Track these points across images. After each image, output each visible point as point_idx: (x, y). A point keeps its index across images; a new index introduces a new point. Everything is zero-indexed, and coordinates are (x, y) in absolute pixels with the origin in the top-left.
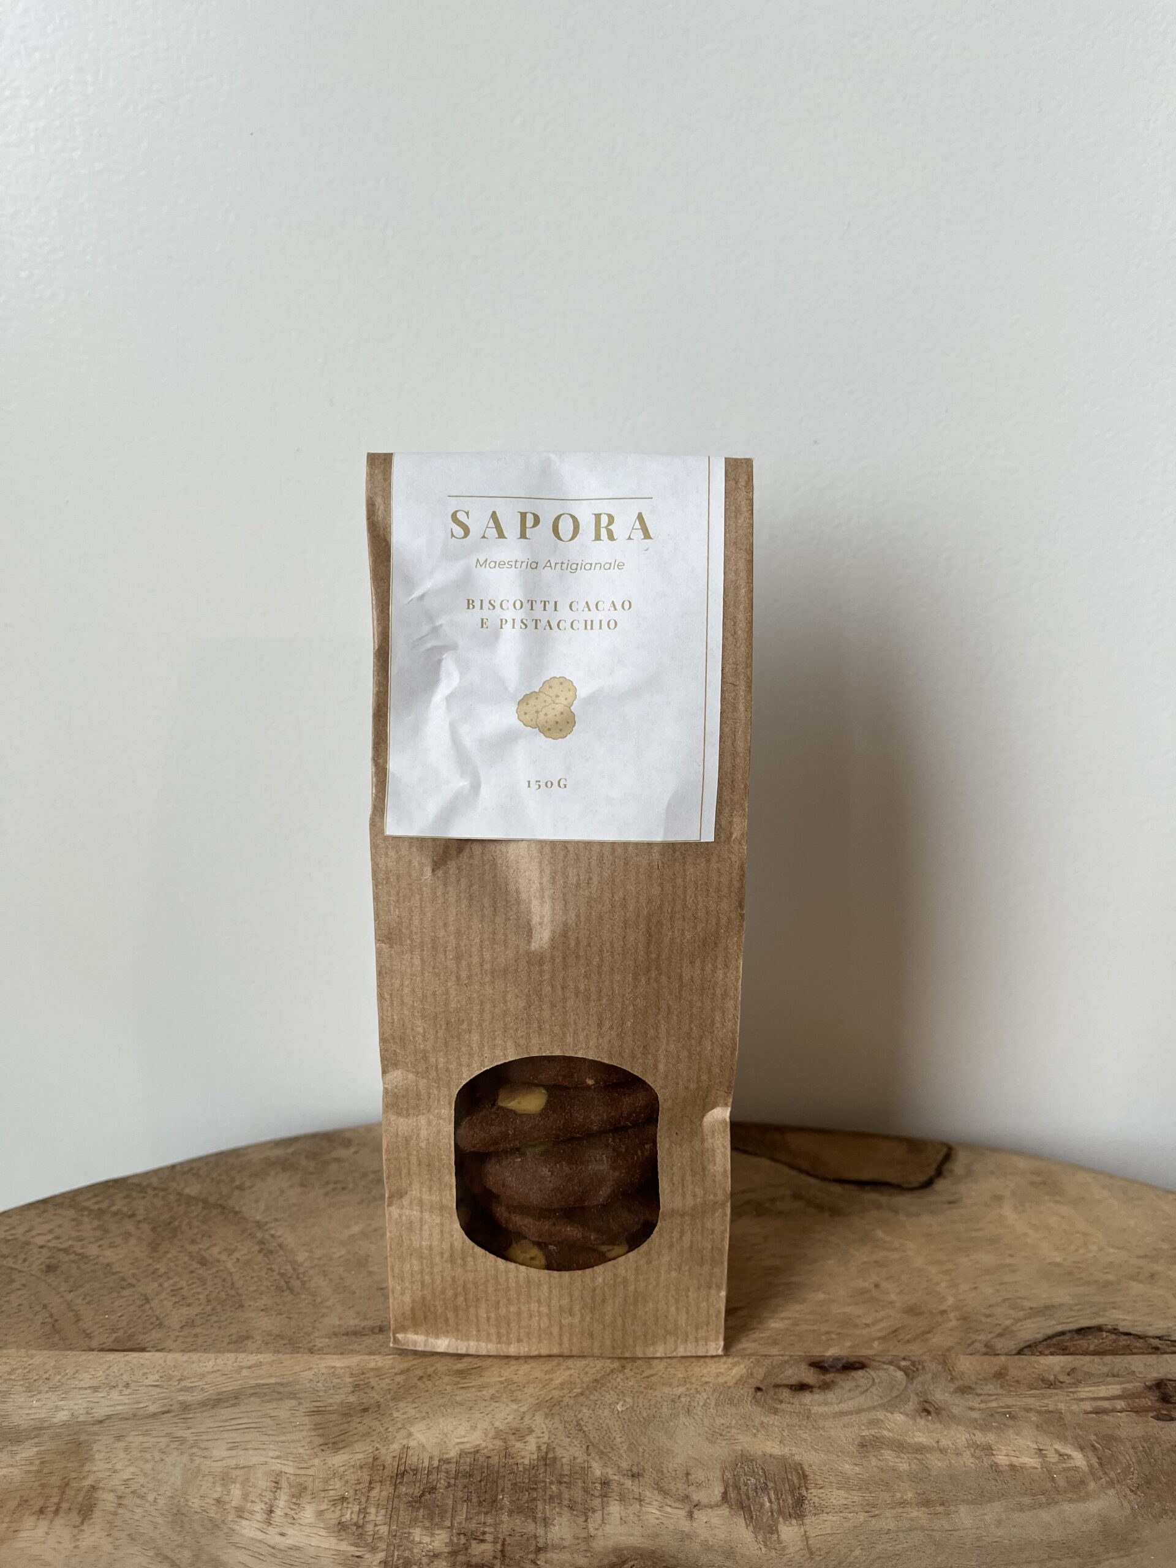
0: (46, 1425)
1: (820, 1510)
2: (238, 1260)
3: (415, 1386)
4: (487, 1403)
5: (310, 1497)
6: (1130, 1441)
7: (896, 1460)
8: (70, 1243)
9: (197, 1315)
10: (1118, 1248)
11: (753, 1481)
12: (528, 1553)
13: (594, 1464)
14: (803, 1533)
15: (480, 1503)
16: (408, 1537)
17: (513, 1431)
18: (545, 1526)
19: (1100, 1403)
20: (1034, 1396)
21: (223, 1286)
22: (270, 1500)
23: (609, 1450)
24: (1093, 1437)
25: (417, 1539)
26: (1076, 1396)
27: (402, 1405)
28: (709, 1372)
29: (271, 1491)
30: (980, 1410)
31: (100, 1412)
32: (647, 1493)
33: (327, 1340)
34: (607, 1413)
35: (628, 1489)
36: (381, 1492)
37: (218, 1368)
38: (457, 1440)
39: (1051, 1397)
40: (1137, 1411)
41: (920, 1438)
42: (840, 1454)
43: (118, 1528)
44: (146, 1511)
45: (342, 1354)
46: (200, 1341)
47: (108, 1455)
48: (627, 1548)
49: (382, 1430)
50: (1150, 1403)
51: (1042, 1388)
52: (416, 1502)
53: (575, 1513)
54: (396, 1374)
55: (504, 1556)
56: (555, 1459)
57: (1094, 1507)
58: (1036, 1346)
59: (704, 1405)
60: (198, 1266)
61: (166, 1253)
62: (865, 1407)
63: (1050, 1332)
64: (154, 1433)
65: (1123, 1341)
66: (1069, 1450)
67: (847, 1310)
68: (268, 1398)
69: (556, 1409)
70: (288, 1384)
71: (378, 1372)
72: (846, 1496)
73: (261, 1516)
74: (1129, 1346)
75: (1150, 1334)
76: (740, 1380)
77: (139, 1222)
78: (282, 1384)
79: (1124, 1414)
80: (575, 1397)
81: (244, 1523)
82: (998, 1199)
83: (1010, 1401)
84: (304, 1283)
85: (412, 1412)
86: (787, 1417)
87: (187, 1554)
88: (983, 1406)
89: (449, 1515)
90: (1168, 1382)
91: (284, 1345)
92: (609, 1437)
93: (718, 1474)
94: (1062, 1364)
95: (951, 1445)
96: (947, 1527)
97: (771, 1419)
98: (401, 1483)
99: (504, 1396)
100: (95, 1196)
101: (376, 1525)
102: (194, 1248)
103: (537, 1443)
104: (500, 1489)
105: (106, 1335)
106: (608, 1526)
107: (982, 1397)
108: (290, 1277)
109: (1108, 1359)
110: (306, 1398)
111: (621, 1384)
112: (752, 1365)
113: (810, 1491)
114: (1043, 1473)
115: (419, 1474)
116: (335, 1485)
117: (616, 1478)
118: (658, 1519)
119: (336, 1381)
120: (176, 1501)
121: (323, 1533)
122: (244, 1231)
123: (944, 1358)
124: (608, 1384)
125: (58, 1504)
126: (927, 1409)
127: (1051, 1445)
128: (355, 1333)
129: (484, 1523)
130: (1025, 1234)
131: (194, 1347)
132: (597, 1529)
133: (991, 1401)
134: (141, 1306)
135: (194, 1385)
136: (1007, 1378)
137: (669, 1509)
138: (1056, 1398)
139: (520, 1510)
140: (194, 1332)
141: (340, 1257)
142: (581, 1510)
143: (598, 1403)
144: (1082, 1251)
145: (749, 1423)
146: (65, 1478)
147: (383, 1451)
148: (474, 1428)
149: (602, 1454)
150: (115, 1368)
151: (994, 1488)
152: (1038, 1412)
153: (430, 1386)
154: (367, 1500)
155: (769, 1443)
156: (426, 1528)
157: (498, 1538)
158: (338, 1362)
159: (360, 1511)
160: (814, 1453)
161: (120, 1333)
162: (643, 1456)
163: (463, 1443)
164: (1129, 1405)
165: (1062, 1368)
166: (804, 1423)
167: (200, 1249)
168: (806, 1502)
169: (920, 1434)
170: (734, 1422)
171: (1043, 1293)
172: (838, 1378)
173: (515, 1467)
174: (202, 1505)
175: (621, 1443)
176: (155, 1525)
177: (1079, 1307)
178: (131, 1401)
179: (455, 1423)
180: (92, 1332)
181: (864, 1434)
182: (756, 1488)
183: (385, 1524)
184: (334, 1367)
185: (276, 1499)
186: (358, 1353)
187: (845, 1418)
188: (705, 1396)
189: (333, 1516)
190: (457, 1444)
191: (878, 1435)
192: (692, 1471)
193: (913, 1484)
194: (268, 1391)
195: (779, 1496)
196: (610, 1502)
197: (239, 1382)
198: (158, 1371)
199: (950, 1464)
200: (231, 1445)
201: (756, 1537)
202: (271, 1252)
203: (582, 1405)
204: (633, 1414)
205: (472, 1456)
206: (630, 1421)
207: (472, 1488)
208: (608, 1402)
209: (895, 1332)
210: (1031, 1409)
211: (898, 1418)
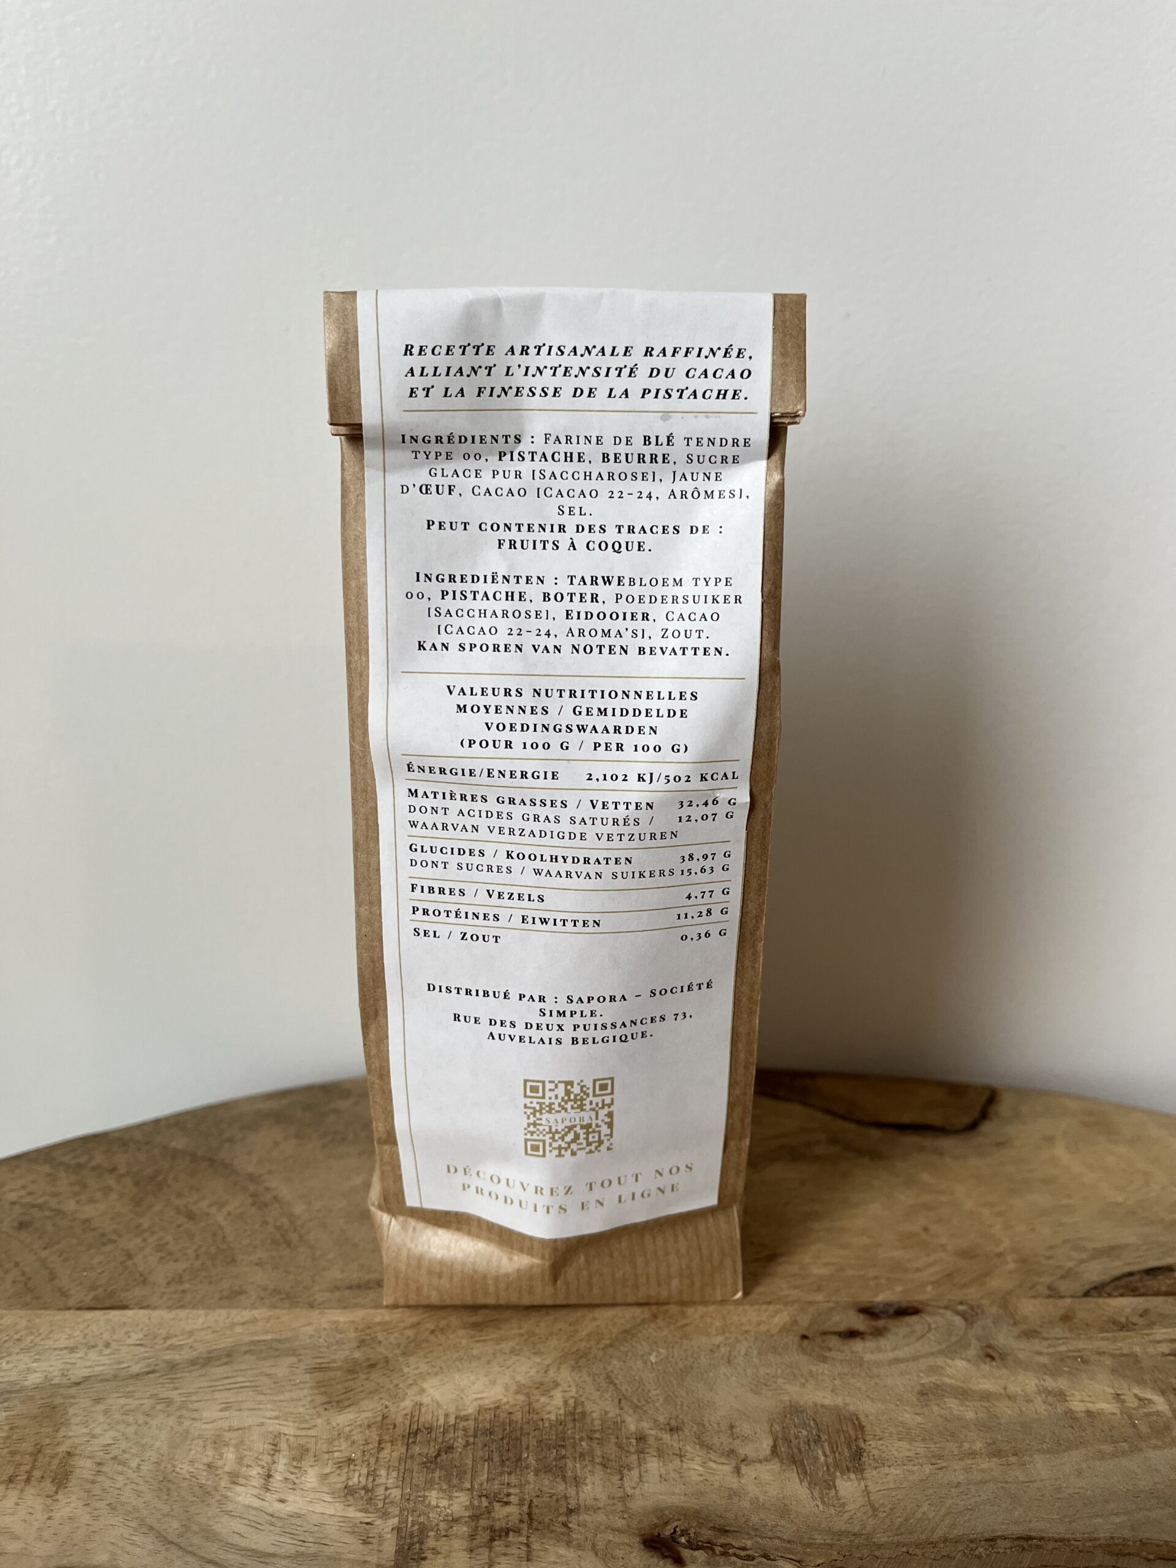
0: (18, 1387)
1: (881, 1462)
2: (229, 1214)
3: (426, 1341)
4: (506, 1356)
5: (313, 1459)
7: (961, 1409)
8: (45, 1198)
9: (184, 1271)
11: (804, 1433)
12: (559, 1515)
13: (629, 1419)
14: (864, 1488)
15: (503, 1463)
16: (424, 1501)
17: (537, 1385)
18: (576, 1486)
20: (1107, 1339)
21: (214, 1241)
22: (267, 1463)
23: (643, 1403)
24: (1173, 1381)
25: (434, 1503)
26: (1151, 1338)
27: (412, 1360)
28: (749, 1321)
29: (269, 1454)
30: (1048, 1354)
31: (78, 1373)
32: (688, 1448)
33: (327, 1294)
34: (640, 1364)
35: (667, 1444)
36: (392, 1453)
37: (209, 1325)
38: (475, 1396)
39: (1125, 1339)
41: (987, 1385)
42: (898, 1403)
43: (98, 1498)
44: (128, 1479)
45: (345, 1308)
46: (188, 1297)
47: (86, 1419)
48: (668, 1508)
49: (391, 1386)
51: (1113, 1331)
52: (431, 1463)
53: (608, 1470)
54: (405, 1328)
55: (531, 1519)
56: (584, 1414)
58: (1104, 1288)
59: (746, 1354)
60: (186, 1220)
61: (150, 1207)
62: (923, 1352)
63: (1117, 1273)
64: (137, 1395)
66: (1148, 1394)
67: (897, 1254)
68: (263, 1355)
69: (582, 1362)
70: (286, 1340)
71: (386, 1327)
73: (255, 1482)
76: (783, 1328)
77: (122, 1176)
78: (280, 1341)
80: (604, 1348)
81: (238, 1489)
82: (1050, 1140)
83: (1080, 1345)
84: (301, 1237)
85: (424, 1368)
86: (838, 1365)
87: (175, 1524)
88: (1051, 1350)
89: (469, 1476)
91: (282, 1299)
92: (643, 1390)
93: (766, 1427)
94: (1133, 1306)
95: (1020, 1392)
96: (1022, 1478)
97: (821, 1368)
98: (414, 1442)
99: (525, 1348)
100: (73, 1151)
101: (387, 1489)
102: (181, 1202)
103: (564, 1397)
104: (524, 1446)
105: (84, 1293)
106: (646, 1485)
107: (1049, 1342)
108: (287, 1230)
110: (307, 1355)
111: (654, 1334)
112: (795, 1312)
113: (868, 1443)
114: (1123, 1419)
115: (433, 1433)
116: (340, 1446)
117: (653, 1432)
118: (701, 1475)
119: (339, 1336)
120: (162, 1467)
121: (328, 1498)
122: (235, 1184)
123: (1004, 1302)
124: (639, 1335)
125: (29, 1473)
126: (990, 1354)
127: (1129, 1389)
128: (359, 1287)
129: (508, 1484)
130: (1082, 1175)
131: (181, 1304)
132: (634, 1488)
133: (1060, 1345)
134: (121, 1263)
135: (180, 1343)
136: (1075, 1320)
137: (713, 1465)
138: (1130, 1340)
139: (548, 1470)
140: (181, 1288)
142: (616, 1468)
143: (630, 1354)
144: (1144, 1190)
145: (796, 1372)
146: (37, 1444)
147: (393, 1409)
148: (493, 1383)
149: (636, 1408)
150: (94, 1327)
151: (1070, 1436)
152: (1113, 1356)
153: (443, 1341)
154: (377, 1461)
155: (819, 1393)
156: (443, 1491)
157: (524, 1500)
158: (341, 1317)
159: (368, 1474)
160: (870, 1403)
161: (100, 1291)
162: (681, 1409)
163: (481, 1399)
165: (1134, 1309)
166: (857, 1370)
167: (188, 1203)
168: (865, 1454)
169: (986, 1381)
170: (779, 1371)
171: (1106, 1234)
172: (891, 1324)
173: (541, 1424)
174: (192, 1470)
175: (657, 1395)
176: (139, 1494)
177: (1144, 1248)
178: (112, 1361)
179: (472, 1378)
180: (69, 1290)
181: (923, 1381)
182: (809, 1441)
183: (397, 1487)
184: (336, 1322)
185: (274, 1462)
186: (363, 1306)
187: (901, 1365)
188: (746, 1345)
189: (339, 1479)
190: (476, 1399)
191: (939, 1382)
192: (737, 1424)
193: (981, 1434)
194: (264, 1347)
195: (835, 1449)
196: (648, 1459)
197: (231, 1340)
198: (142, 1330)
199: (1021, 1411)
200: (223, 1406)
201: (812, 1494)
202: (266, 1205)
203: (611, 1357)
204: (669, 1365)
205: (492, 1412)
206: (665, 1372)
207: (494, 1447)
208: (640, 1353)
209: (949, 1275)
210: (1104, 1353)
211: (960, 1365)
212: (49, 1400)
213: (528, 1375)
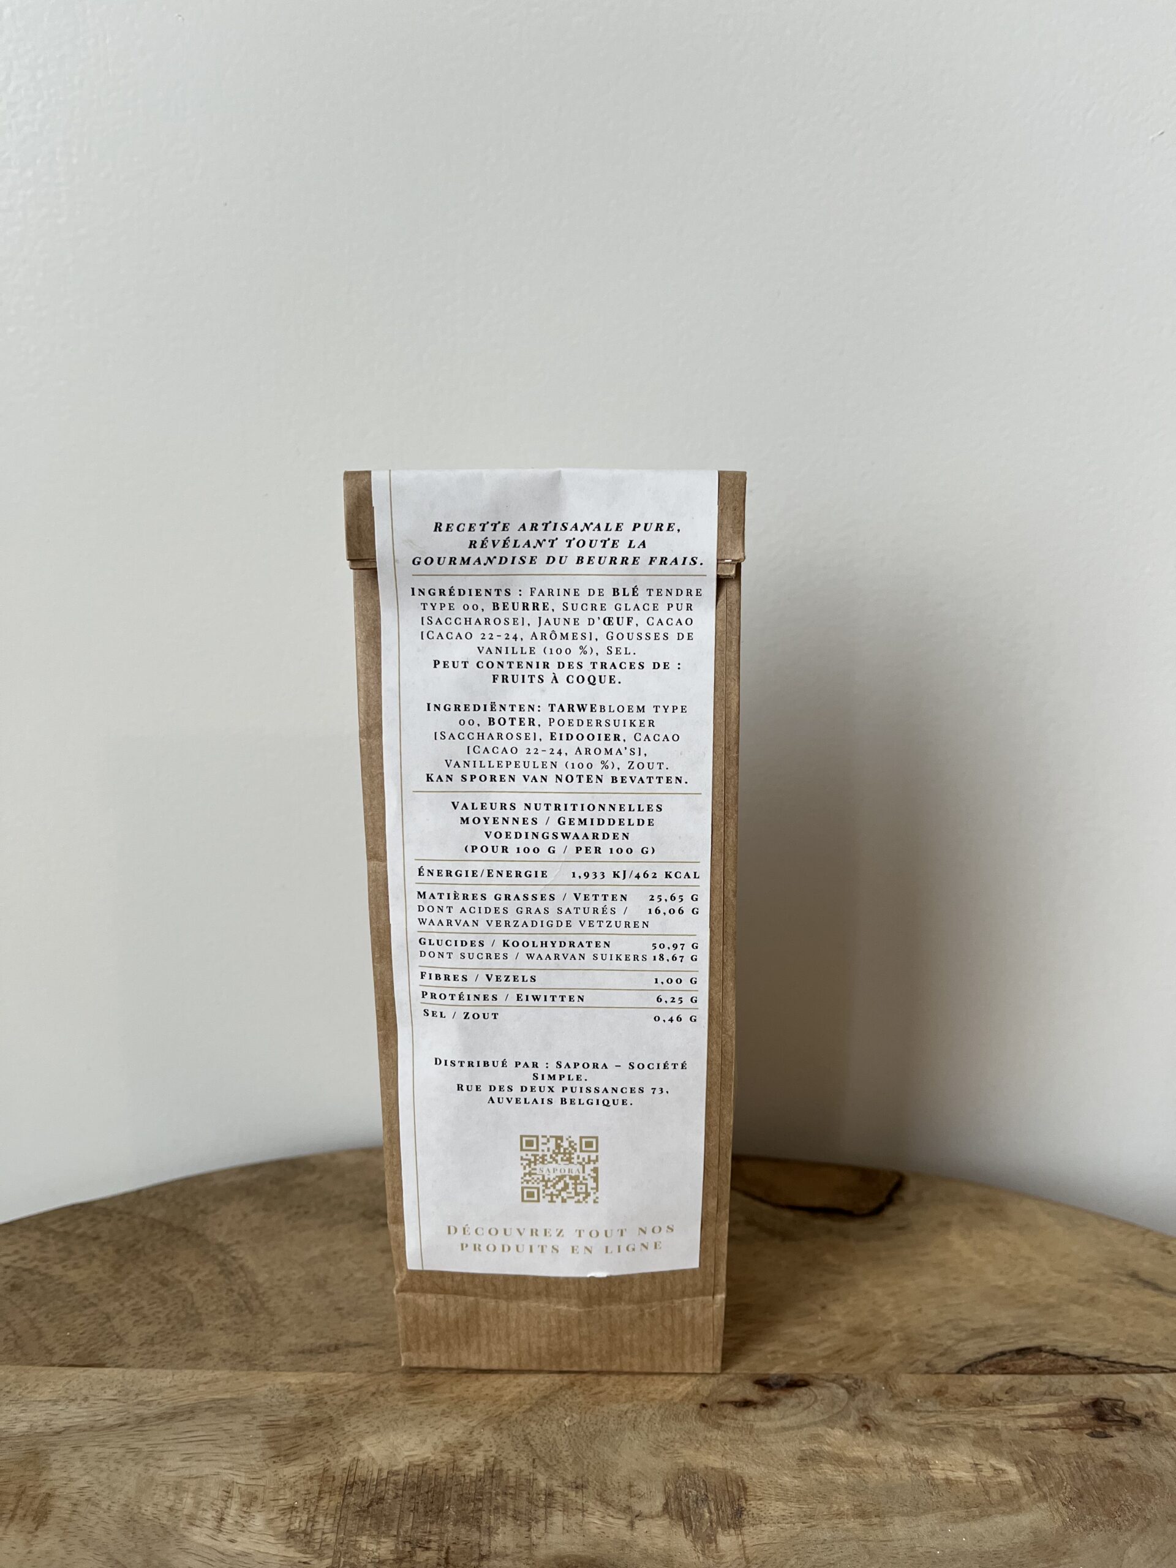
1: (759, 1521)
2: (199, 1281)
3: (367, 1402)
4: (437, 1418)
5: (260, 1506)
6: (1064, 1456)
7: (835, 1473)
8: (35, 1263)
9: (156, 1333)
10: (1060, 1272)
11: (694, 1492)
12: (472, 1560)
13: (540, 1477)
14: (740, 1543)
15: (426, 1514)
16: (355, 1545)
17: (462, 1445)
18: (489, 1535)
19: (1036, 1420)
20: (973, 1413)
21: (184, 1306)
22: (221, 1508)
23: (555, 1462)
24: (1028, 1453)
25: (364, 1547)
26: (1013, 1413)
27: (353, 1419)
28: (656, 1390)
29: (222, 1500)
30: (918, 1426)
31: (59, 1424)
32: (590, 1504)
33: (282, 1358)
34: (555, 1426)
35: (572, 1500)
36: (329, 1503)
37: (176, 1383)
38: (406, 1454)
39: (989, 1414)
40: (1074, 1428)
41: (859, 1452)
42: (780, 1467)
43: (73, 1534)
44: (99, 1518)
45: (297, 1371)
46: (158, 1358)
47: (65, 1464)
48: (569, 1557)
49: (333, 1443)
50: (1085, 1421)
51: (980, 1406)
52: (364, 1512)
53: (518, 1522)
54: (349, 1390)
55: (447, 1563)
56: (501, 1471)
57: (1025, 1520)
58: (976, 1366)
59: (650, 1420)
60: (160, 1286)
61: (129, 1273)
62: (807, 1421)
63: (990, 1352)
64: (110, 1445)
65: (1062, 1361)
66: (1004, 1465)
67: (794, 1330)
68: (222, 1412)
69: (504, 1425)
70: (243, 1399)
71: (332, 1389)
72: (785, 1507)
73: (212, 1524)
74: (1066, 1366)
75: (1089, 1355)
76: (686, 1397)
77: (104, 1243)
78: (237, 1400)
79: (1059, 1431)
80: (524, 1412)
81: (196, 1530)
82: (946, 1225)
83: (948, 1418)
84: (262, 1304)
85: (363, 1427)
86: (730, 1432)
87: (139, 1559)
88: (922, 1422)
89: (395, 1524)
90: (1104, 1401)
91: (241, 1362)
92: (555, 1451)
93: (661, 1487)
94: (1001, 1383)
95: (888, 1459)
96: (881, 1537)
97: (716, 1434)
98: (350, 1493)
99: (455, 1411)
100: (62, 1219)
101: (323, 1533)
102: (156, 1270)
103: (485, 1456)
104: (446, 1499)
105: (67, 1352)
106: (550, 1535)
107: (921, 1414)
108: (250, 1298)
109: (1046, 1378)
110: (260, 1413)
111: (570, 1400)
112: (698, 1383)
113: (749, 1503)
114: (978, 1486)
115: (368, 1485)
116: (285, 1495)
117: (560, 1489)
118: (599, 1528)
119: (290, 1396)
120: (129, 1509)
121: (272, 1540)
122: (206, 1253)
123: (886, 1378)
124: (557, 1401)
125: (14, 1511)
126: (866, 1425)
127: (987, 1460)
128: (311, 1351)
129: (430, 1532)
130: (971, 1260)
131: (151, 1364)
133: (931, 1417)
134: (101, 1324)
135: (150, 1399)
136: (947, 1395)
137: (610, 1519)
138: (994, 1415)
139: (465, 1520)
140: (153, 1349)
141: (299, 1278)
142: (525, 1520)
143: (547, 1418)
144: (1025, 1275)
145: (693, 1437)
146: (21, 1486)
147: (333, 1463)
148: (424, 1442)
149: (547, 1466)
150: (75, 1382)
151: (929, 1500)
152: (975, 1428)
153: (382, 1403)
154: (316, 1510)
156: (373, 1536)
157: (443, 1546)
158: (293, 1379)
159: (308, 1520)
160: (755, 1466)
162: (588, 1468)
163: (412, 1456)
164: (1064, 1422)
165: (1001, 1386)
166: (747, 1437)
167: (162, 1270)
168: (745, 1513)
169: (859, 1449)
170: (678, 1436)
171: (986, 1315)
172: (782, 1394)
173: (462, 1479)
174: (155, 1512)
175: (567, 1456)
176: (108, 1532)
177: (1019, 1329)
178: (90, 1414)
179: (405, 1437)
180: (53, 1349)
181: (804, 1448)
182: (697, 1499)
183: (332, 1532)
184: (289, 1384)
185: (227, 1507)
186: (313, 1369)
187: (787, 1433)
188: (651, 1411)
189: (281, 1524)
190: (406, 1457)
191: (817, 1449)
192: (635, 1483)
193: (850, 1496)
194: (223, 1405)
195: (719, 1507)
196: (554, 1513)
197: (195, 1397)
198: (116, 1386)
199: (887, 1477)
200: (185, 1456)
201: (695, 1547)
202: (232, 1273)
203: (530, 1420)
204: (580, 1429)
205: (421, 1469)
206: (576, 1436)
207: (419, 1499)
208: (556, 1417)
209: (839, 1351)
210: (968, 1426)
211: (839, 1434)
212: (34, 1447)
213: (455, 1435)
